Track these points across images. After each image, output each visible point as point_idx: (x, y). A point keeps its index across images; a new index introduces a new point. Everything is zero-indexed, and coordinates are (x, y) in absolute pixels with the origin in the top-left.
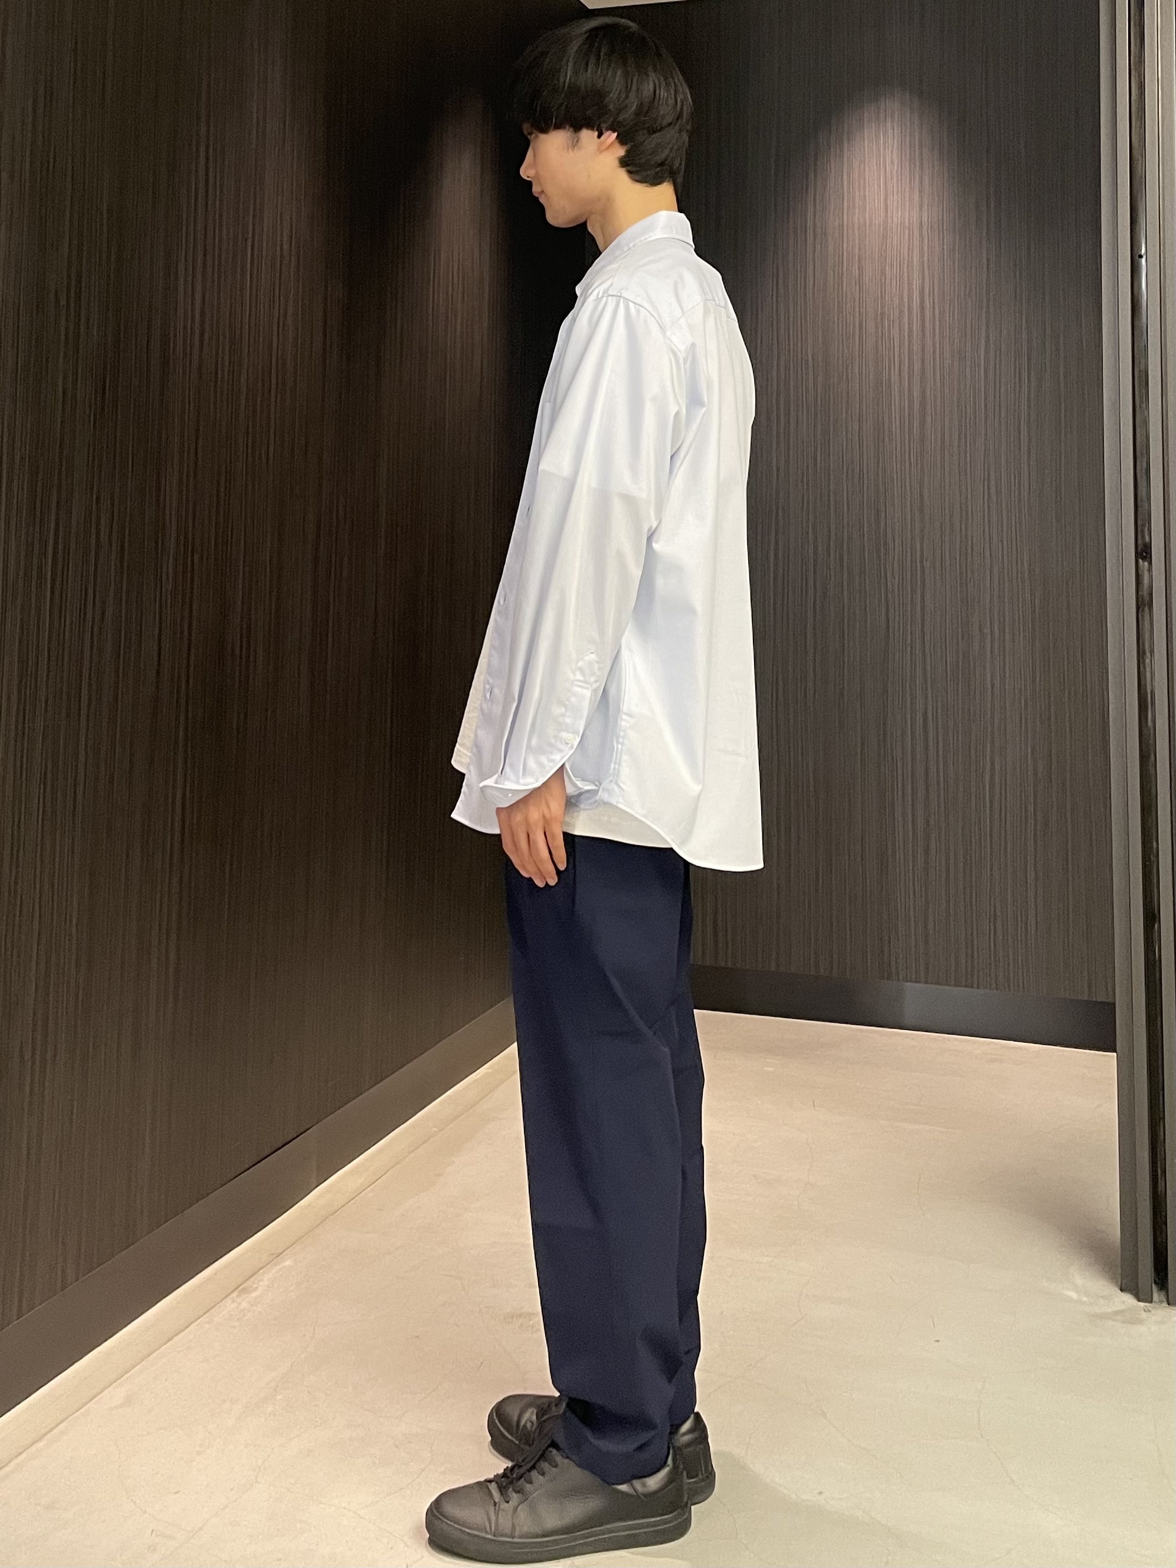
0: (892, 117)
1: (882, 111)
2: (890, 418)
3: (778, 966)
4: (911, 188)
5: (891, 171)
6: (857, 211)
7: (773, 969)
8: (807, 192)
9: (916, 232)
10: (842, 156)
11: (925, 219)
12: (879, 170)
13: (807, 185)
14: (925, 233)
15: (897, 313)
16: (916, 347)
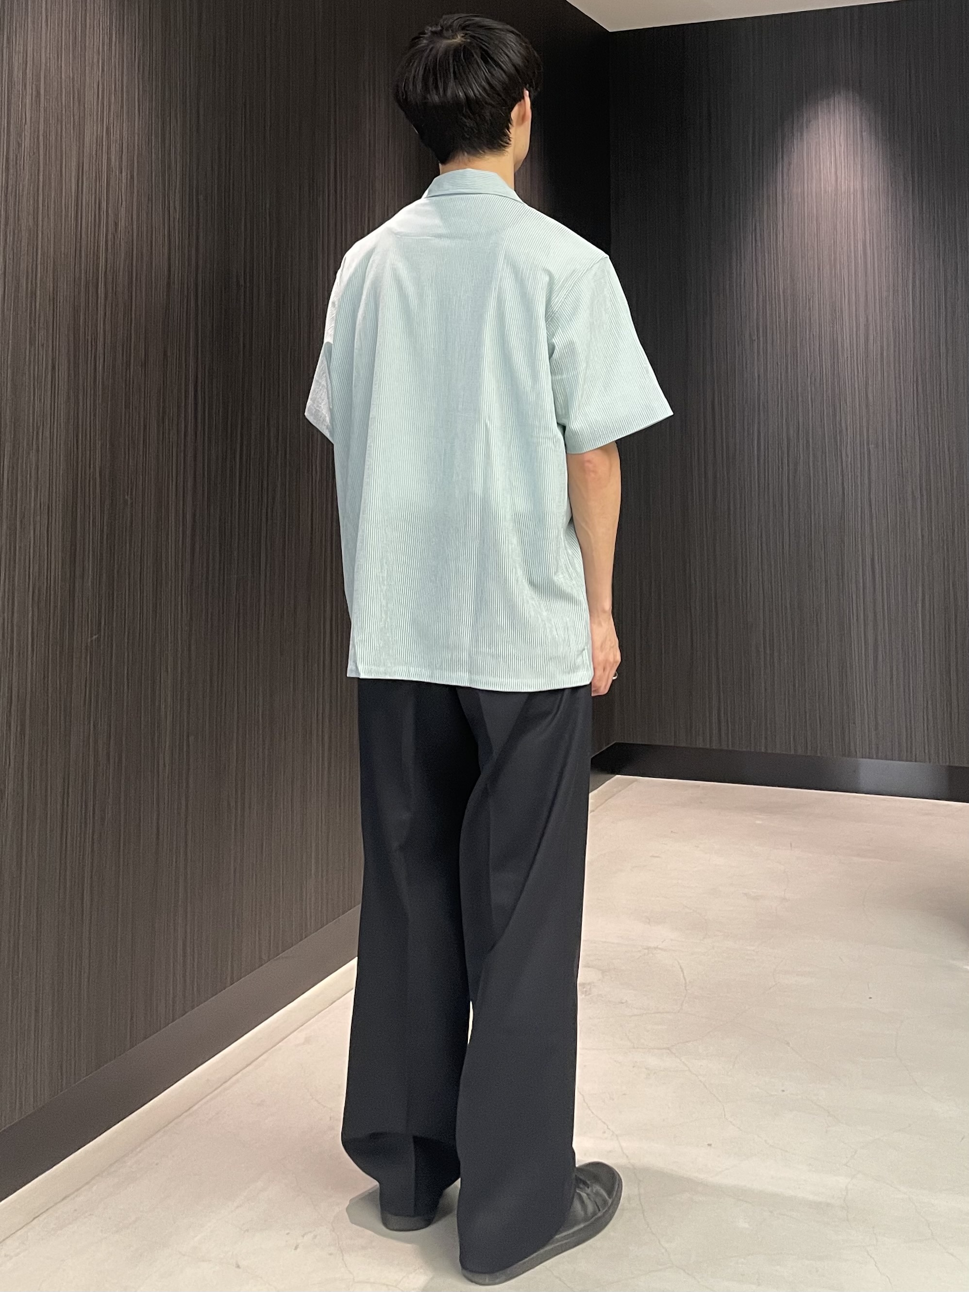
1: (832, 107)
3: (766, 748)
4: (854, 163)
5: (840, 151)
6: (814, 181)
7: (763, 750)
8: (776, 169)
9: (859, 195)
10: (802, 139)
11: (866, 187)
12: (830, 151)
13: (776, 162)
14: (866, 196)
15: (846, 258)
16: (861, 284)
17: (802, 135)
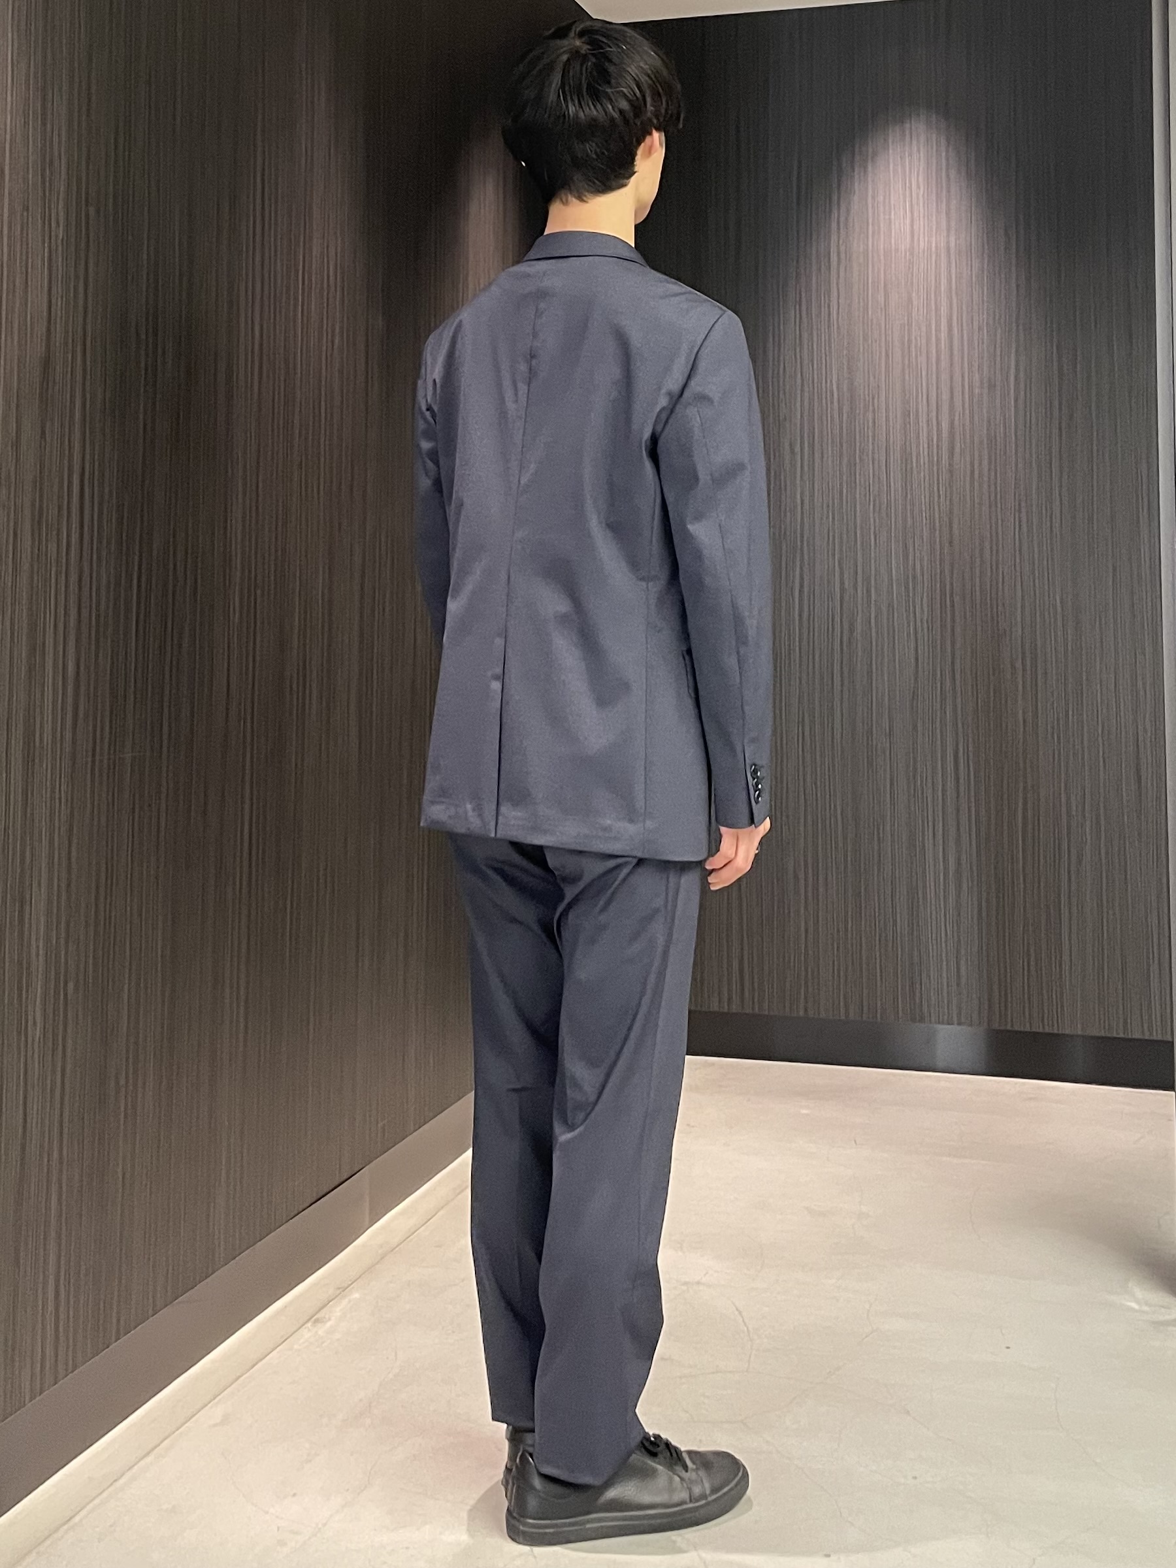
0: (918, 141)
1: (908, 135)
2: (918, 446)
4: (938, 213)
5: (918, 195)
6: (882, 236)
9: (943, 256)
10: (866, 177)
11: (952, 244)
12: (904, 195)
13: (830, 211)
14: (953, 257)
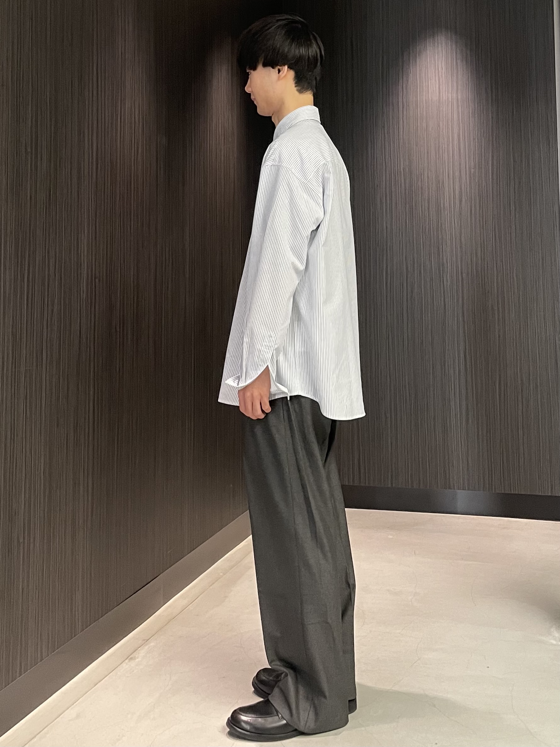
1: (436, 42)
5: (442, 72)
6: (424, 93)
9: (455, 103)
10: (416, 64)
12: (435, 72)
13: (398, 80)
14: (460, 104)
17: (416, 62)
